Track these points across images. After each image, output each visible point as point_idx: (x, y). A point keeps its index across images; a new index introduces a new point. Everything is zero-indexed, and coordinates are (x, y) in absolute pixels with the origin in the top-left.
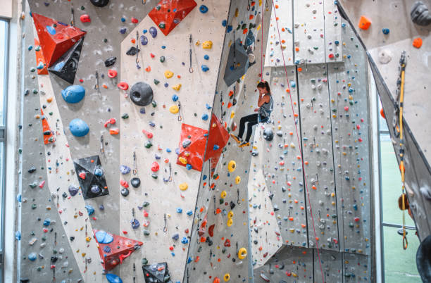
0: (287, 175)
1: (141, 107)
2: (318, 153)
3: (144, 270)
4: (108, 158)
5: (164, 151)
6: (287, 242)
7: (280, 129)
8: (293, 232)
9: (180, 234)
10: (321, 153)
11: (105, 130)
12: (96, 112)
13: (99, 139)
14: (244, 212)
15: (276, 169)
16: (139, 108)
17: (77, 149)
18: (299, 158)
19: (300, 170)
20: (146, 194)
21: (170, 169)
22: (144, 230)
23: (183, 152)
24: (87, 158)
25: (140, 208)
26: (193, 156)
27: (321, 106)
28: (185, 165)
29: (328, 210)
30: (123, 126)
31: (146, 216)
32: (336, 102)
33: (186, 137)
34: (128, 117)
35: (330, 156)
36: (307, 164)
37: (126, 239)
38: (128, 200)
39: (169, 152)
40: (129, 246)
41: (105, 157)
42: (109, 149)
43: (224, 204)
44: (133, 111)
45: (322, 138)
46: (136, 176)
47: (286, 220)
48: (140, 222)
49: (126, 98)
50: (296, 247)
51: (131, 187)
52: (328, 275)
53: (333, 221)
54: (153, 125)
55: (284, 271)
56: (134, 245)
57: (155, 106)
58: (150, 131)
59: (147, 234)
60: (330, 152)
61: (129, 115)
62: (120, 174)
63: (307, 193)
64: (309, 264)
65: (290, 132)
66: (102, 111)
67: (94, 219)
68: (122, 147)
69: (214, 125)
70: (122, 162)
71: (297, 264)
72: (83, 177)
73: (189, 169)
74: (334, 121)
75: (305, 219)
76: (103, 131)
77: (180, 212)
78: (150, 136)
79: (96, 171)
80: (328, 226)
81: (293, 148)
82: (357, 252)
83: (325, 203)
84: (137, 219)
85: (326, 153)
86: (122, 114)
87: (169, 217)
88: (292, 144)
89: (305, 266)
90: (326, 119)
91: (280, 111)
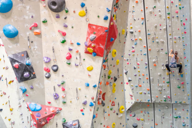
0: (137, 59)
1: (57, 13)
2: (158, 42)
3: (64, 126)
4: (34, 52)
5: (75, 45)
6: (138, 100)
7: (132, 28)
8: (141, 93)
9: (87, 101)
10: (160, 43)
11: (31, 32)
12: (22, 19)
13: (27, 39)
14: (122, 83)
15: (130, 55)
16: (55, 14)
17: (11, 47)
18: (145, 47)
19: (145, 55)
20: (63, 76)
21: (80, 57)
22: (63, 100)
23: (91, 44)
24: (19, 53)
25: (59, 86)
26: (97, 47)
27: (160, 11)
28: (91, 54)
29: (164, 78)
30: (43, 28)
31: (64, 90)
32: (170, 8)
33: (92, 33)
34: (46, 21)
35: (166, 44)
36: (150, 50)
37: (50, 107)
38: (50, 80)
39: (79, 44)
40: (53, 111)
41: (31, 51)
42: (34, 46)
43: (110, 79)
44: (50, 17)
45: (161, 32)
46: (55, 64)
47: (137, 87)
48: (59, 95)
49: (45, 6)
50: (143, 103)
51: (52, 71)
52: (164, 118)
53: (167, 85)
54: (66, 26)
55: (135, 118)
56: (56, 110)
57: (67, 12)
58: (64, 30)
59: (64, 103)
60: (165, 41)
61: (47, 20)
62: (44, 63)
63: (150, 68)
64: (151, 113)
65: (139, 30)
66: (27, 17)
67: (27, 95)
68: (44, 44)
69: (112, 23)
70: (45, 54)
71: (143, 113)
72: (17, 67)
73: (94, 56)
74: (168, 21)
75: (149, 85)
76: (29, 33)
77: (88, 85)
78: (64, 34)
79: (27, 61)
80: (164, 88)
81: (141, 40)
82: (182, 103)
83: (162, 74)
84: (57, 93)
85: (163, 42)
86: (42, 20)
87: (80, 90)
88: (140, 38)
89: (149, 113)
90: (163, 20)
91: (132, 16)
